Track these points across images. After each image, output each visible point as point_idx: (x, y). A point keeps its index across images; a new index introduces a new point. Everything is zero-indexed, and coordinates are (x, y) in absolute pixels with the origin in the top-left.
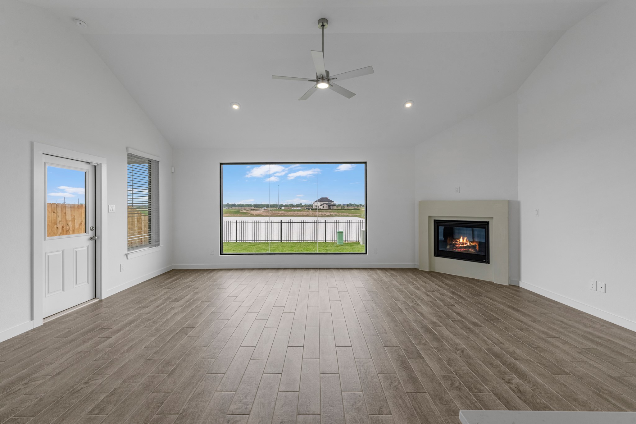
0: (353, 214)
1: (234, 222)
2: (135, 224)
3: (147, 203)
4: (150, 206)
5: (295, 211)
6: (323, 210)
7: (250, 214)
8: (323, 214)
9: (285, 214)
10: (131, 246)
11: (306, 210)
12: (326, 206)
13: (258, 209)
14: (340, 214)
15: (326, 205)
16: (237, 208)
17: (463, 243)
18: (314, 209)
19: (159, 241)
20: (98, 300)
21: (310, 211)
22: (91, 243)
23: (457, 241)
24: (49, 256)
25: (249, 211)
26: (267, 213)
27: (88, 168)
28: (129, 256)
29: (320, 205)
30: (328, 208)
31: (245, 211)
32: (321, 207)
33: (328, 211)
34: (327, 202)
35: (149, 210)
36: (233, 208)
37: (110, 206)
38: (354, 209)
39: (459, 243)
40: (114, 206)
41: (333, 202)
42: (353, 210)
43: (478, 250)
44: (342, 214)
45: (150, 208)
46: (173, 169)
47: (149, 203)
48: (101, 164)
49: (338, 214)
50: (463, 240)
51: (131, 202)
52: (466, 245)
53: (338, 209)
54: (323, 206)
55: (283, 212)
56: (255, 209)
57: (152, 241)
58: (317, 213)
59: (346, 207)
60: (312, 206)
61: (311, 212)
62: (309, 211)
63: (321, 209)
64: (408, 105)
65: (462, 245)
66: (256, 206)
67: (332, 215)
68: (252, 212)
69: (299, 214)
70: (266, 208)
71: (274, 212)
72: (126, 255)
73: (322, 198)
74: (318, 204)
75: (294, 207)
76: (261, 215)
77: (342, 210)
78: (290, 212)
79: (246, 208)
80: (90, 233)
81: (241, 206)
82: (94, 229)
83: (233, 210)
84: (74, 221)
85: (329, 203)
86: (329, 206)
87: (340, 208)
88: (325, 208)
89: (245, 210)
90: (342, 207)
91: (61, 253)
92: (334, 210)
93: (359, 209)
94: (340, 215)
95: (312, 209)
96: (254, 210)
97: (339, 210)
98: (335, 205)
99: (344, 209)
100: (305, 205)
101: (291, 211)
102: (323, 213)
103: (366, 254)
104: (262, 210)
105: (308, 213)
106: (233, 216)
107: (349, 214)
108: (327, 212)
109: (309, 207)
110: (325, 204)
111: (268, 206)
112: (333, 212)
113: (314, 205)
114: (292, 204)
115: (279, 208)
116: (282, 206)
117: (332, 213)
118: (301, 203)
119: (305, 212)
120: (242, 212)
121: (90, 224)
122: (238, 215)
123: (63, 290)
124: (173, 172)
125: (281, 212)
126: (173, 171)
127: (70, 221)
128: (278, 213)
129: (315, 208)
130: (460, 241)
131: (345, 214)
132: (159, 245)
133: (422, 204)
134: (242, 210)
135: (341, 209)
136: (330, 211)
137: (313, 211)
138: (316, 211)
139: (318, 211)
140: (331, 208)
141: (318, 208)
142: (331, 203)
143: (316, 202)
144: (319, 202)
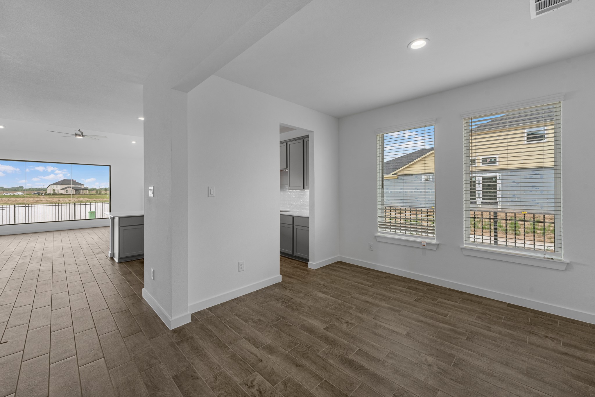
5: (10, 198)
6: (66, 195)
8: (67, 200)
11: (34, 196)
12: (71, 191)
14: (94, 200)
15: (71, 189)
18: (49, 194)
21: (43, 196)
29: (61, 189)
30: (74, 192)
32: (63, 192)
33: (75, 196)
34: (74, 186)
41: (84, 185)
49: (91, 200)
53: (90, 193)
54: (67, 190)
58: (55, 200)
59: (103, 192)
60: (45, 190)
61: (43, 198)
62: (40, 196)
63: (62, 194)
73: (64, 180)
74: (58, 188)
75: (7, 191)
77: (97, 195)
85: (77, 186)
86: (76, 190)
87: (94, 192)
88: (69, 192)
90: (97, 191)
92: (85, 195)
95: (46, 194)
97: (92, 195)
98: (86, 189)
99: (101, 194)
100: (30, 189)
105: (38, 199)
108: (73, 198)
110: (70, 187)
112: (83, 198)
113: (49, 188)
114: (3, 187)
117: (81, 199)
118: (22, 186)
119: (32, 199)
129: (52, 192)
135: (96, 193)
136: (79, 196)
137: (48, 196)
138: (53, 196)
139: (57, 196)
140: (79, 193)
141: (57, 193)
142: (80, 186)
143: (53, 186)
144: (58, 185)
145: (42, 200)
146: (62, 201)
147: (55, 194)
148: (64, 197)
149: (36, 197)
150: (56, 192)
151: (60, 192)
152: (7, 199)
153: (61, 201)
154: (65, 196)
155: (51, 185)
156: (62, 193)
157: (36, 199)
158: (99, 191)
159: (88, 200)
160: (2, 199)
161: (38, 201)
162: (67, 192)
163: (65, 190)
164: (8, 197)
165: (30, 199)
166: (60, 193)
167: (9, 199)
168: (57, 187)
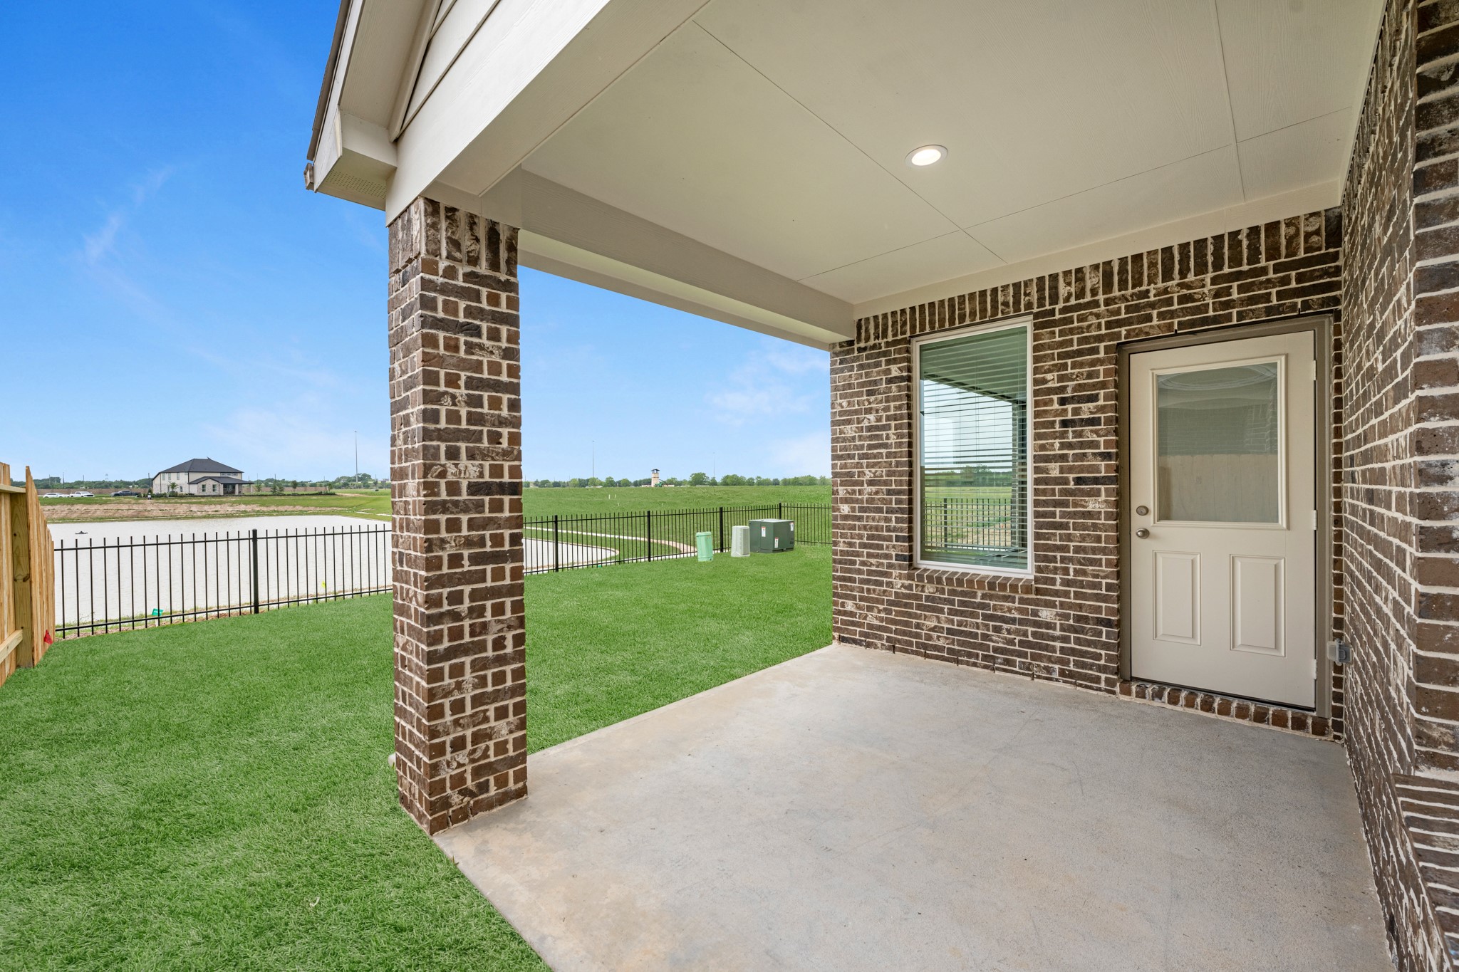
0: (318, 509)
6: (202, 496)
8: (208, 509)
11: (130, 500)
12: (214, 486)
15: (214, 483)
18: (163, 495)
21: (149, 501)
29: (189, 483)
30: (221, 491)
32: (195, 489)
33: (223, 499)
34: (219, 475)
38: (317, 494)
41: (241, 472)
42: (314, 497)
44: (281, 508)
49: (265, 509)
54: (204, 486)
58: (182, 509)
59: (288, 491)
60: (151, 485)
61: (150, 506)
62: (141, 501)
63: (191, 495)
67: (245, 512)
69: (98, 514)
73: (193, 460)
74: (181, 480)
77: (277, 498)
85: (226, 475)
86: (225, 486)
87: (268, 491)
88: (209, 491)
90: (274, 487)
92: (247, 498)
93: (334, 494)
94: (275, 511)
95: (157, 496)
97: (265, 498)
98: (247, 482)
99: (284, 495)
102: (206, 508)
105: (140, 508)
107: (305, 509)
108: (221, 503)
109: (143, 490)
110: (210, 478)
112: (246, 504)
113: (159, 482)
117: (242, 507)
119: (125, 507)
129: (165, 490)
131: (290, 508)
135: (271, 493)
136: (234, 499)
137: (161, 501)
138: (173, 501)
139: (183, 501)
140: (232, 493)
141: (179, 492)
142: (232, 476)
143: (167, 475)
144: (181, 474)
145: (149, 509)
146: (199, 513)
147: (174, 495)
148: (200, 503)
149: (133, 501)
150: (177, 490)
151: (185, 491)
152: (66, 508)
153: (195, 512)
154: (202, 500)
155: (164, 472)
156: (192, 492)
157: (136, 507)
158: (278, 488)
159: (258, 509)
160: (54, 507)
161: (142, 513)
162: (203, 491)
163: (200, 485)
164: (68, 504)
165: (119, 507)
166: (187, 492)
167: (69, 507)
168: (178, 478)
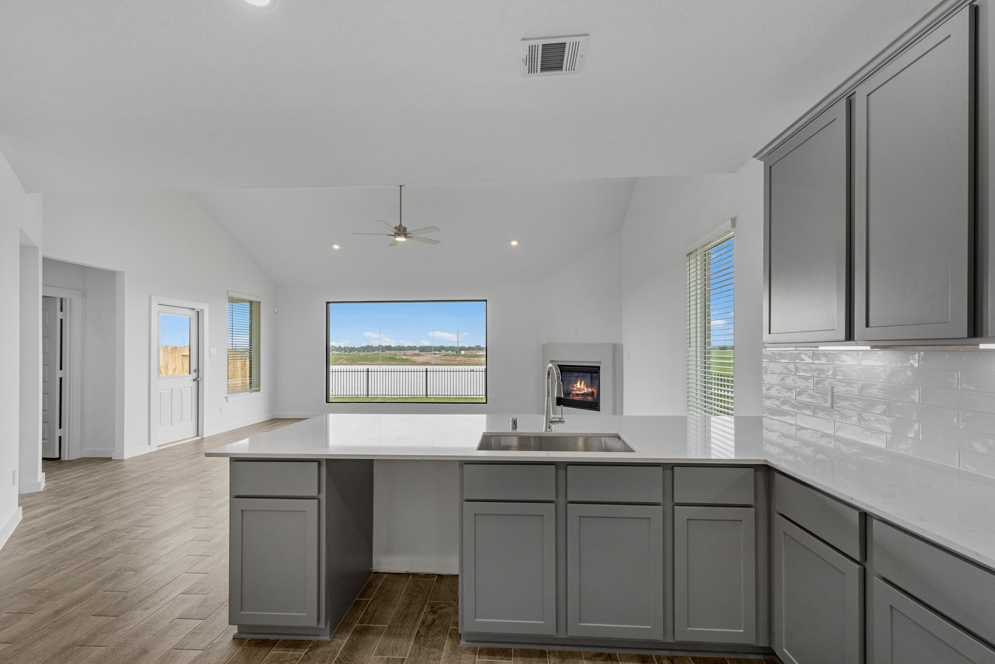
1: (365, 370)
2: (238, 372)
3: (248, 346)
4: (251, 349)
7: (411, 361)
9: (465, 361)
10: (232, 390)
13: (426, 353)
16: (393, 352)
17: (579, 389)
19: (259, 386)
20: (200, 438)
22: (195, 383)
23: (574, 387)
24: (161, 393)
25: (410, 358)
26: (438, 360)
27: (193, 314)
28: (228, 399)
31: (404, 357)
35: (250, 353)
36: (388, 352)
37: (211, 349)
39: (576, 389)
40: (215, 349)
43: (595, 398)
45: (251, 352)
46: (276, 309)
47: (250, 346)
48: (203, 310)
50: (581, 384)
51: (231, 345)
52: (584, 392)
55: (462, 358)
56: (420, 353)
57: (254, 385)
64: (514, 243)
65: (579, 391)
66: (423, 349)
68: (414, 358)
70: (437, 352)
71: (448, 358)
72: (226, 398)
76: (429, 363)
78: (474, 359)
79: (406, 352)
80: (194, 375)
81: (400, 349)
82: (197, 371)
83: (386, 355)
84: (168, 367)
89: (405, 355)
91: (170, 391)
96: (418, 355)
101: (474, 357)
103: (486, 403)
104: (431, 356)
106: (387, 365)
111: (441, 349)
115: (457, 352)
116: (463, 348)
120: (400, 358)
121: (194, 367)
122: (394, 363)
123: (171, 424)
124: (276, 313)
125: (458, 359)
126: (276, 311)
127: (162, 367)
128: (455, 360)
130: (577, 386)
132: (259, 390)
133: (545, 348)
134: (401, 355)
